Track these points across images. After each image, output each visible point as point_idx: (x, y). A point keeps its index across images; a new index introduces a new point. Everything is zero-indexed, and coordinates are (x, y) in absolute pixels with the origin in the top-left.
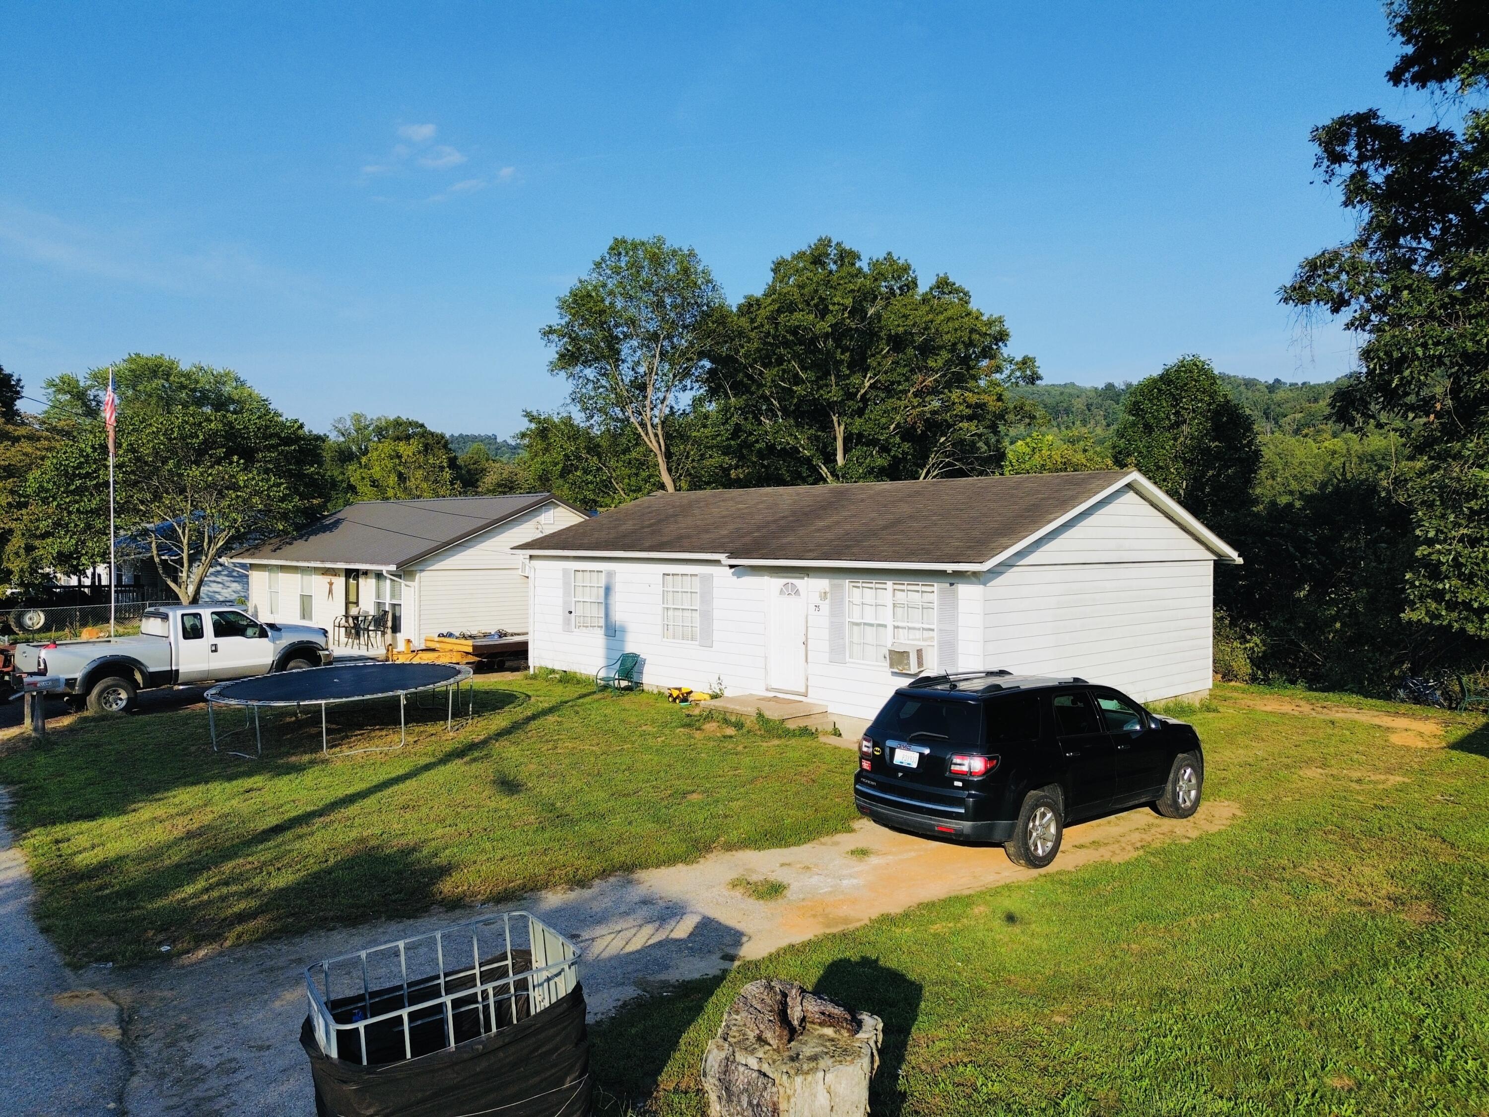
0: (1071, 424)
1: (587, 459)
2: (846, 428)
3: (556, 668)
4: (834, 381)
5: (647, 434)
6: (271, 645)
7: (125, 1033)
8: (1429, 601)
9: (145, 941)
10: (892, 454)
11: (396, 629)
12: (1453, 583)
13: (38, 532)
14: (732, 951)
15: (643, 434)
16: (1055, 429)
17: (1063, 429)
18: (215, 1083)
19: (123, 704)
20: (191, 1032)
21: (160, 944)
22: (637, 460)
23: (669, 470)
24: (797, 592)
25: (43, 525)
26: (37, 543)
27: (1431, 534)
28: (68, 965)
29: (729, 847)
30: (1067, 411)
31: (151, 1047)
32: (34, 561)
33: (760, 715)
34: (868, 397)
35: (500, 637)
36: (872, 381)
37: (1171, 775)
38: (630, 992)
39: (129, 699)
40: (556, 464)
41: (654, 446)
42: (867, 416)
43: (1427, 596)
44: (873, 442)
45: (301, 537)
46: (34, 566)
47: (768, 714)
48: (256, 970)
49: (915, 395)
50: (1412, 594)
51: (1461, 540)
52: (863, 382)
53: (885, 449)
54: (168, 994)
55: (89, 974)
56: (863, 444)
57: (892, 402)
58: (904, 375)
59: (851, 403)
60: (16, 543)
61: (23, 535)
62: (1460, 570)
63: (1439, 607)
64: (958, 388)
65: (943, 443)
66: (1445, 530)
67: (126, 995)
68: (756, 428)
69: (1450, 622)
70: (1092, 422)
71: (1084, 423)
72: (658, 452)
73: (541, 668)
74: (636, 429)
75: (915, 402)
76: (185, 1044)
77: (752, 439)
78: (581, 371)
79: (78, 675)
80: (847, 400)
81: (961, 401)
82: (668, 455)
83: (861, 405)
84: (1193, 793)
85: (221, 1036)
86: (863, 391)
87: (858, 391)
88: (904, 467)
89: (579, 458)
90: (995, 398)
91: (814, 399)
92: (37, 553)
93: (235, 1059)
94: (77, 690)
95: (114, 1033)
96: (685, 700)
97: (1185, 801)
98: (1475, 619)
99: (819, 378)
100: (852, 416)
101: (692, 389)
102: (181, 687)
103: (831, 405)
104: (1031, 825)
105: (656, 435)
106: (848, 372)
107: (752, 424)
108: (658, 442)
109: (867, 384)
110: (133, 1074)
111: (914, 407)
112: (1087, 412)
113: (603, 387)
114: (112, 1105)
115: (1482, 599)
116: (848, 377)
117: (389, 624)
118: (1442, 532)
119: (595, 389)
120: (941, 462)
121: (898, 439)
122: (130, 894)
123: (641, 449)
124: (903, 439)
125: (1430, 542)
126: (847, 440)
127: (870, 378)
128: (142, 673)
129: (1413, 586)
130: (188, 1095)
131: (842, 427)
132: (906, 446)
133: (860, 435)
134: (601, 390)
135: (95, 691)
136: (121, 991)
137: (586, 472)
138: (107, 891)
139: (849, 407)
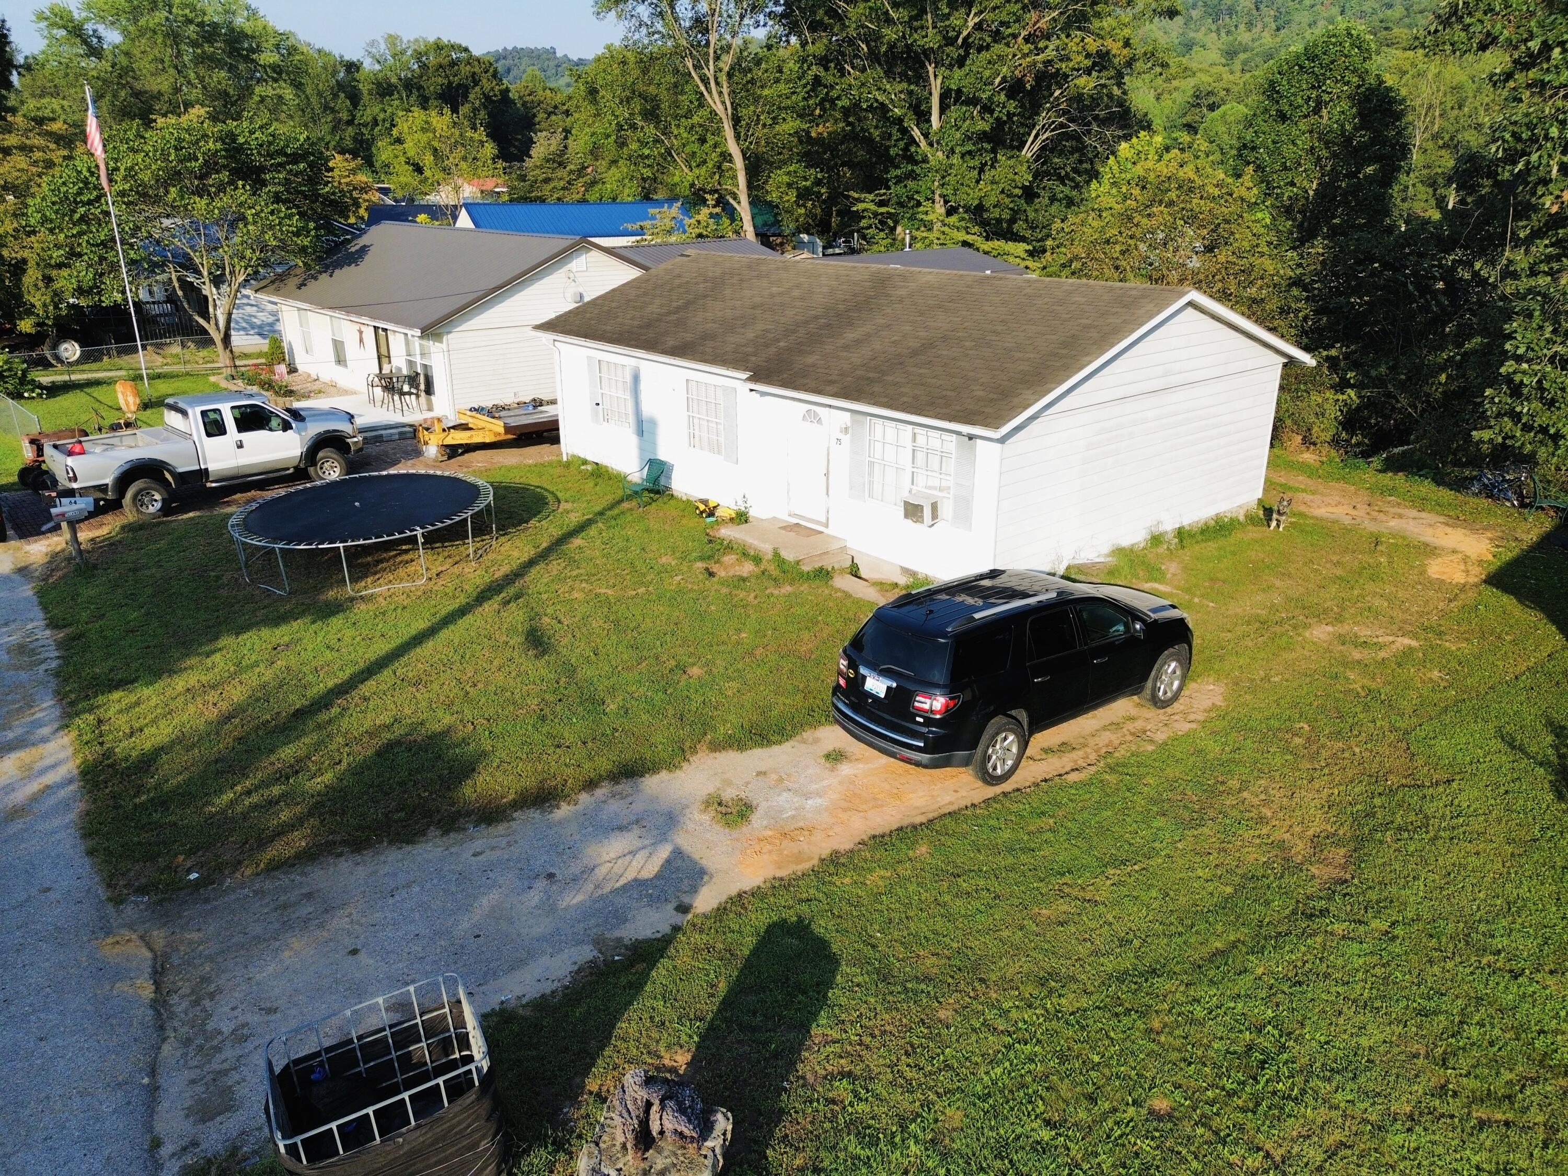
0: (1233, 29)
1: (642, 128)
2: (943, 83)
3: (590, 458)
4: (930, 21)
5: (710, 93)
6: (297, 436)
7: (158, 990)
8: (1506, 419)
9: (177, 867)
10: (995, 115)
11: (429, 391)
12: (1533, 406)
13: (53, 262)
14: (686, 899)
15: (705, 93)
16: (1214, 34)
17: (1223, 34)
18: (229, 1053)
19: (158, 505)
20: (212, 988)
21: (189, 871)
22: (701, 126)
23: (737, 137)
24: (819, 421)
25: (56, 254)
26: (54, 273)
27: (1520, 351)
28: (110, 899)
29: (716, 747)
30: (1231, 11)
31: (180, 1005)
32: (56, 294)
33: (776, 554)
34: (971, 40)
35: (535, 407)
36: (977, 20)
37: (1153, 673)
38: (587, 953)
39: (163, 500)
40: (608, 136)
41: (719, 108)
42: (967, 68)
43: (1505, 415)
44: (973, 101)
45: (325, 269)
46: (56, 299)
47: (784, 554)
48: (272, 906)
49: (1027, 40)
50: (1491, 410)
51: (1552, 360)
52: (966, 21)
53: (987, 109)
54: (195, 936)
55: (129, 911)
56: (962, 104)
57: (998, 49)
58: (1014, 14)
59: (948, 49)
60: (32, 276)
61: (38, 264)
62: (1542, 394)
63: (1514, 428)
64: (1079, 29)
65: (1057, 98)
66: (1536, 348)
67: (159, 937)
68: (837, 81)
69: (1523, 444)
70: (1260, 25)
71: (1250, 25)
72: (724, 116)
73: (573, 456)
74: (698, 86)
75: (1026, 48)
76: (207, 1003)
77: (834, 94)
78: (633, 9)
79: (109, 480)
80: (946, 45)
81: (1080, 49)
82: (736, 121)
83: (962, 52)
84: (1176, 684)
85: (237, 995)
86: (965, 33)
87: (959, 33)
88: (1010, 128)
89: (633, 127)
90: (1121, 44)
91: (906, 45)
92: (57, 285)
93: (247, 1024)
94: (110, 495)
95: (147, 991)
96: (711, 514)
97: (1165, 693)
98: (1550, 443)
99: (912, 18)
100: (950, 67)
101: (765, 25)
102: (214, 485)
103: (927, 52)
104: (990, 751)
105: (720, 93)
106: (947, 11)
107: (834, 75)
108: (723, 103)
109: (971, 24)
110: (164, 1040)
111: (1025, 56)
112: (1254, 12)
113: (659, 32)
114: (146, 1081)
115: (1560, 425)
116: (947, 17)
117: (422, 387)
118: (1533, 350)
119: (650, 34)
120: (1053, 122)
121: (1003, 97)
122: (162, 802)
123: (704, 112)
124: (1010, 96)
125: (1519, 359)
126: (944, 97)
127: (976, 14)
128: (172, 473)
129: (1492, 401)
130: (207, 1068)
131: (939, 81)
132: (1012, 106)
133: (959, 91)
134: (656, 36)
135: (129, 494)
136: (155, 933)
137: (644, 144)
138: (144, 798)
139: (948, 55)
